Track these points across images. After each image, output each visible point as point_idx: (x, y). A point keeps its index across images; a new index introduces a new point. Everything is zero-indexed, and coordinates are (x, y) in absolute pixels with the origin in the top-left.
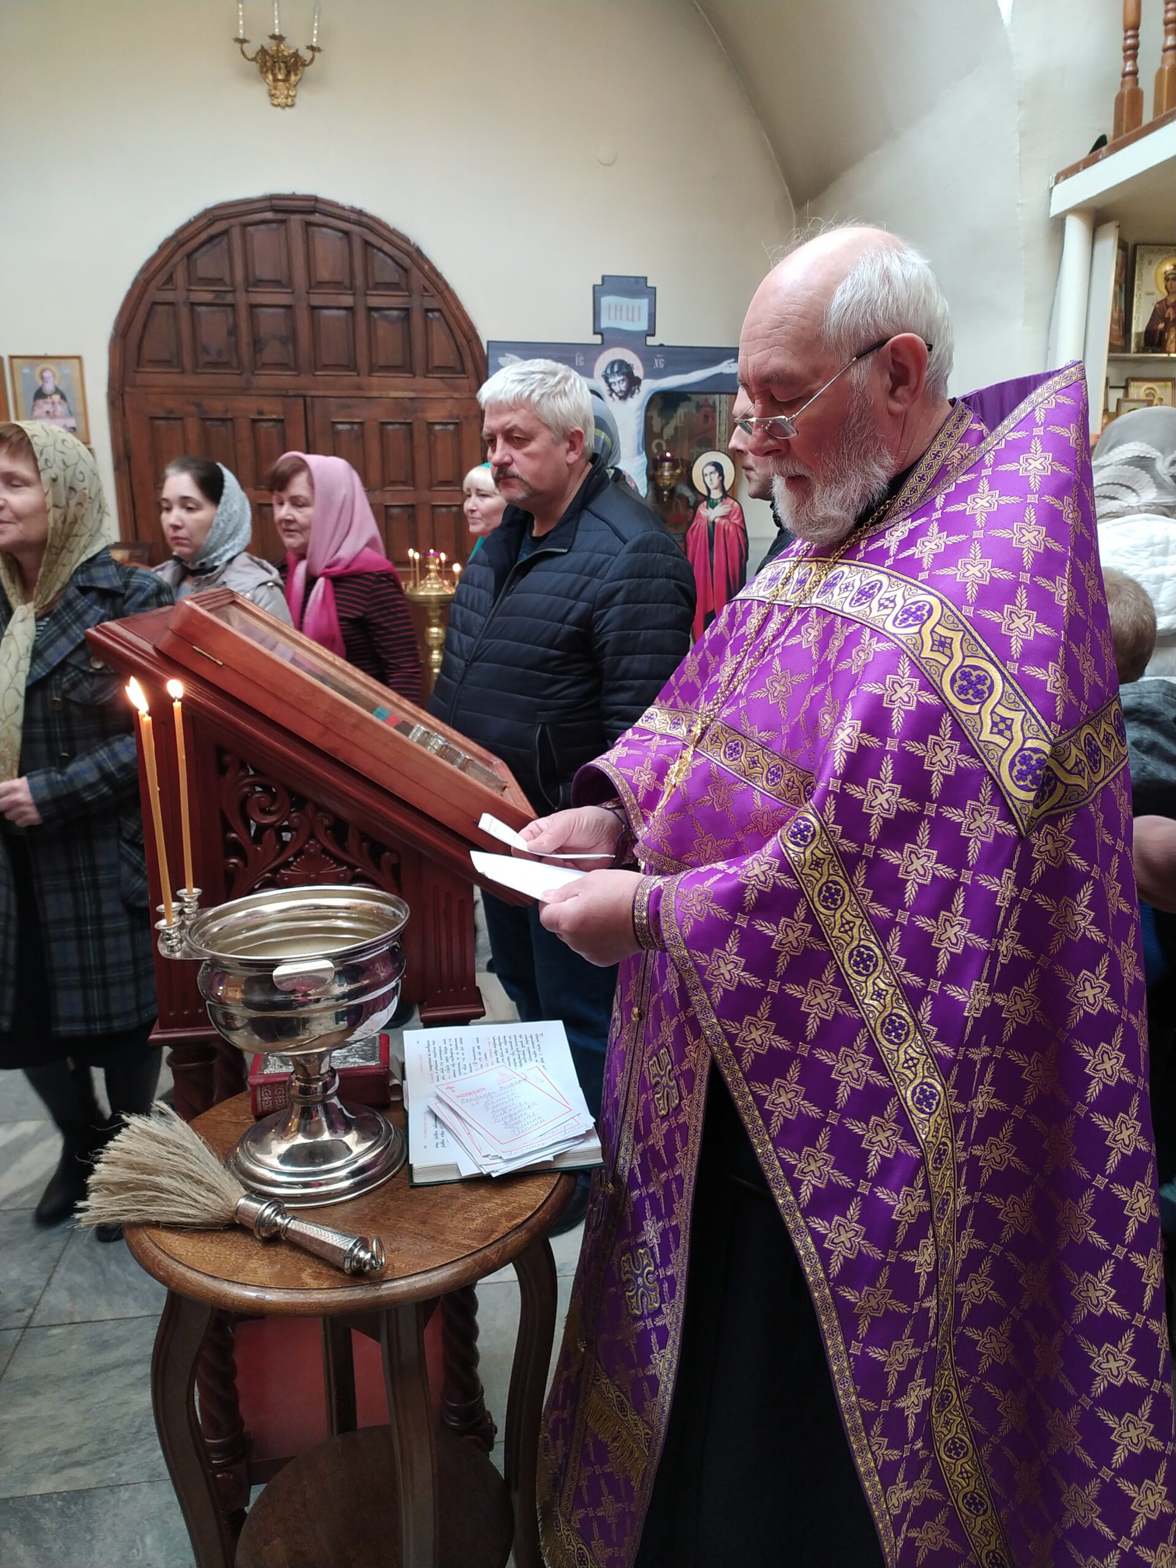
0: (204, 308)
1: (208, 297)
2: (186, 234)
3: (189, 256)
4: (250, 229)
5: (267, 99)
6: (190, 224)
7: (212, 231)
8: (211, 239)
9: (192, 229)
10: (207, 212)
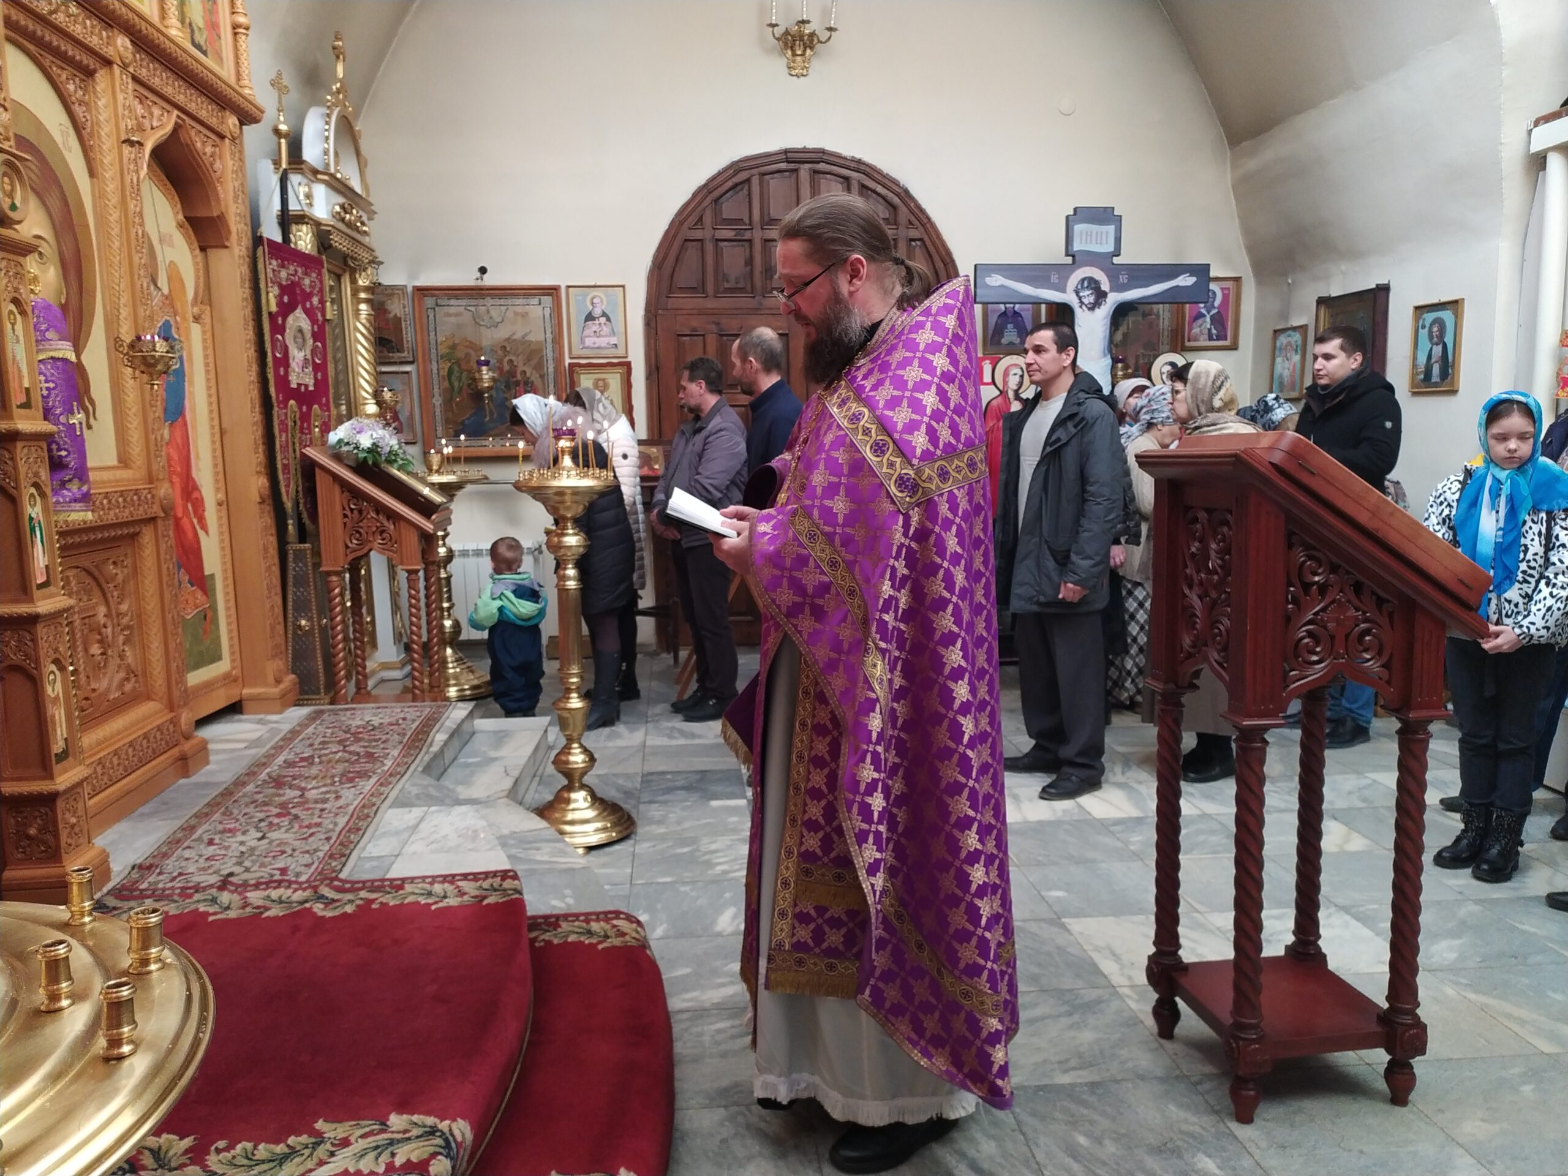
0: (726, 243)
1: (730, 234)
2: (715, 182)
3: (716, 201)
4: (767, 177)
5: (786, 70)
6: (719, 174)
7: (736, 180)
8: (736, 185)
9: (720, 179)
10: (733, 164)
